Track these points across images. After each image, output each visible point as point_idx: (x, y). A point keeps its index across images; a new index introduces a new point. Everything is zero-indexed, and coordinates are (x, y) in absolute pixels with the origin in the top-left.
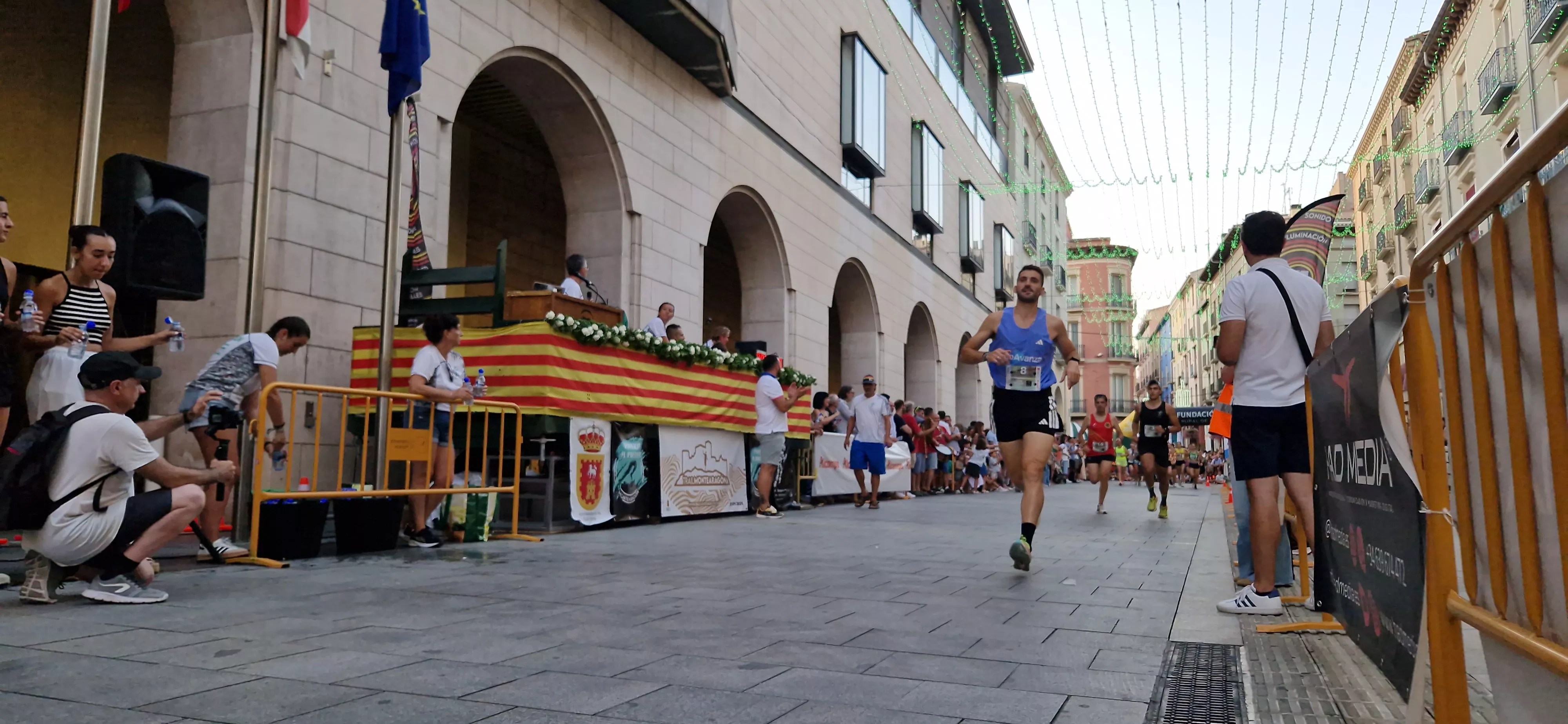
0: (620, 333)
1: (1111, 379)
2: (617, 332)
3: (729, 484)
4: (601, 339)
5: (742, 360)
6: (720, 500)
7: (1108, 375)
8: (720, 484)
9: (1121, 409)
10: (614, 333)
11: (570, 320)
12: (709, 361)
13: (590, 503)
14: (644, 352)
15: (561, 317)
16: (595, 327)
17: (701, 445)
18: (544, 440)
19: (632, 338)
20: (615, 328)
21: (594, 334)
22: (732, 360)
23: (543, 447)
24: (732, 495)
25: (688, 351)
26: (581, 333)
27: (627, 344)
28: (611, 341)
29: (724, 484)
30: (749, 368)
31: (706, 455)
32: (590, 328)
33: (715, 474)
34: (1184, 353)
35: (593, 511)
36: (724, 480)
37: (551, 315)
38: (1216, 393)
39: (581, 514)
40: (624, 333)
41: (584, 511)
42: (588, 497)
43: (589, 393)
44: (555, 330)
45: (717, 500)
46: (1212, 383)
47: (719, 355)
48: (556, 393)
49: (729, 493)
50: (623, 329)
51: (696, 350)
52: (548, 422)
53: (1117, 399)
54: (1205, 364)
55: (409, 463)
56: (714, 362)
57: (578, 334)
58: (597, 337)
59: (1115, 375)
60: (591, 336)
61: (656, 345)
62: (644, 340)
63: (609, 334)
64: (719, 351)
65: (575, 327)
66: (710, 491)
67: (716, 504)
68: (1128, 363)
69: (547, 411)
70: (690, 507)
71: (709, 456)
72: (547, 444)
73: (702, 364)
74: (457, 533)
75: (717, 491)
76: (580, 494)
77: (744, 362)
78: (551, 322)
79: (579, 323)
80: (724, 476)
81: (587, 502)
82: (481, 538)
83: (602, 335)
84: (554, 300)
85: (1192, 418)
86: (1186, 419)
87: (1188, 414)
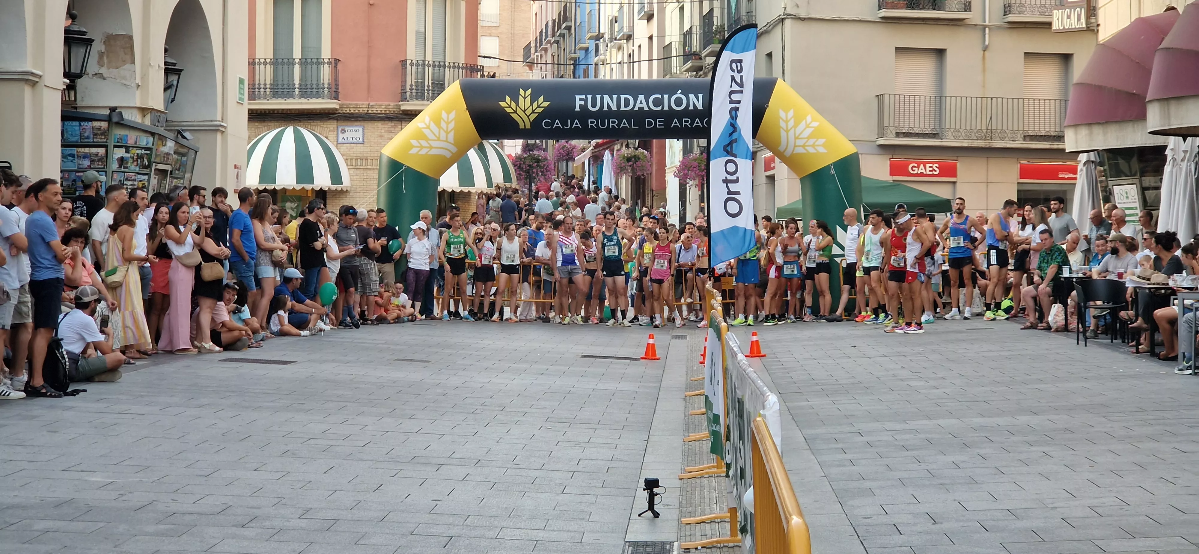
85: (619, 115)
86: (603, 115)
87: (610, 102)
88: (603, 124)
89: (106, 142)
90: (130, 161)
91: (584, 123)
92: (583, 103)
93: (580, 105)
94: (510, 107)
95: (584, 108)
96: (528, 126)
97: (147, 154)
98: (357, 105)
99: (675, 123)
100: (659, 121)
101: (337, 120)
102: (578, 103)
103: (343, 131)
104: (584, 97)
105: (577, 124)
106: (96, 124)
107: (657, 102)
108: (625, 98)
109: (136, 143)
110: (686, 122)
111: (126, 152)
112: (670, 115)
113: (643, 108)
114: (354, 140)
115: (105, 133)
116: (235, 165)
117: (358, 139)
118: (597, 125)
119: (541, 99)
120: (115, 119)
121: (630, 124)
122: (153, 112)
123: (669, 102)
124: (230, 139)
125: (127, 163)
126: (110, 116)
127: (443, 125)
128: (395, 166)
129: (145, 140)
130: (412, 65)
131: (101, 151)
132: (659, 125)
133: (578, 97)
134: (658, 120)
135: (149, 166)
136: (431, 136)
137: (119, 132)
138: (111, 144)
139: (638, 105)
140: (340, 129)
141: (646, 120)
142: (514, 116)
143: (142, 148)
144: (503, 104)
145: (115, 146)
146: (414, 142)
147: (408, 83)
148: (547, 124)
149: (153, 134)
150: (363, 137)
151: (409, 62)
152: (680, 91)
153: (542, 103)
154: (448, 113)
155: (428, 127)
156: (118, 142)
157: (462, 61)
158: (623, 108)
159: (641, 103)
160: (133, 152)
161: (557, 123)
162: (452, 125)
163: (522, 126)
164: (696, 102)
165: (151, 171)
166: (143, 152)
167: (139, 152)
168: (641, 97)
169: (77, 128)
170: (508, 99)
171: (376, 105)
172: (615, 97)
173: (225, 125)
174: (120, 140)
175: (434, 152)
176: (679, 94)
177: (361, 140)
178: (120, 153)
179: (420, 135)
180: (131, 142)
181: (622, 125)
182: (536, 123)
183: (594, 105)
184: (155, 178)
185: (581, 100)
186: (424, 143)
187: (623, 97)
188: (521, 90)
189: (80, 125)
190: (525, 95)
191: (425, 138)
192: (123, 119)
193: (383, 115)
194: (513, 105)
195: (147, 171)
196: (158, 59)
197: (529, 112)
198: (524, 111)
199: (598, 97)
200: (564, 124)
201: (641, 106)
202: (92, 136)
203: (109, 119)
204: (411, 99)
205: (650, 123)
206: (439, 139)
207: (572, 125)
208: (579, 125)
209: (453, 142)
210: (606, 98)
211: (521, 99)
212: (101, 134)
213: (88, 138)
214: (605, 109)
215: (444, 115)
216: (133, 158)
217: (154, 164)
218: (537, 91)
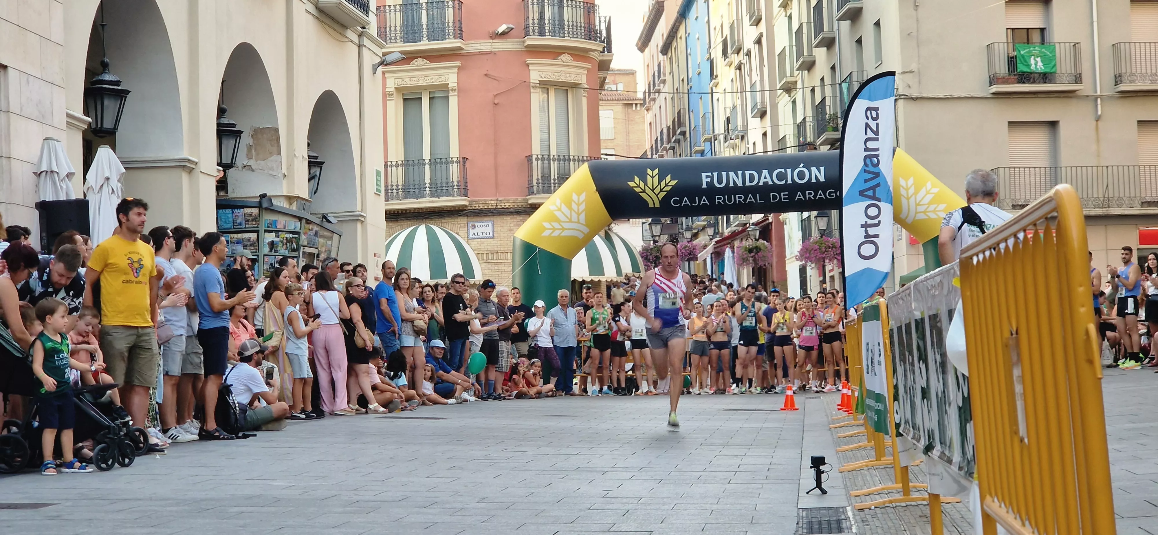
1: (536, 98)
7: (526, 85)
34: (736, 59)
54: (782, 74)
59: (545, 85)
68: (580, 54)
85: (745, 190)
86: (729, 191)
87: (735, 178)
88: (730, 200)
89: (258, 227)
90: (280, 245)
91: (711, 199)
92: (709, 180)
93: (707, 182)
94: (639, 186)
95: (710, 184)
96: (657, 205)
97: (295, 238)
98: (485, 201)
99: (799, 195)
100: (784, 195)
101: (467, 216)
102: (705, 180)
103: (474, 227)
104: (710, 174)
105: (704, 200)
106: (248, 211)
107: (780, 177)
108: (750, 174)
109: (285, 228)
110: (809, 195)
111: (277, 236)
112: (794, 188)
113: (767, 182)
114: (485, 235)
115: (256, 219)
116: (375, 254)
117: (488, 234)
118: (724, 201)
119: (669, 178)
120: (265, 205)
121: (756, 200)
122: (299, 200)
123: (792, 176)
124: (370, 229)
125: (277, 247)
126: (260, 203)
127: (574, 207)
128: (529, 249)
129: (293, 225)
130: (537, 159)
131: (253, 236)
132: (784, 199)
133: (704, 175)
134: (782, 194)
135: (297, 250)
136: (562, 218)
137: (268, 217)
138: (262, 229)
139: (763, 180)
140: (470, 225)
141: (771, 194)
142: (643, 195)
143: (291, 232)
144: (632, 184)
145: (266, 231)
146: (547, 225)
147: (535, 177)
148: (675, 202)
149: (300, 219)
150: (493, 231)
151: (534, 157)
152: (802, 165)
153: (670, 182)
154: (579, 195)
155: (560, 210)
156: (268, 227)
157: (586, 154)
158: (748, 184)
159: (765, 178)
160: (283, 236)
161: (686, 201)
162: (583, 207)
163: (651, 205)
164: (819, 174)
165: (299, 254)
166: (292, 235)
167: (288, 236)
168: (765, 172)
169: (230, 216)
170: (636, 179)
171: (505, 200)
172: (740, 173)
173: (365, 215)
174: (270, 225)
175: (566, 233)
176: (801, 168)
177: (491, 235)
178: (270, 237)
179: (552, 218)
180: (280, 227)
181: (748, 200)
182: (665, 201)
183: (720, 182)
184: (303, 261)
185: (707, 177)
186: (556, 225)
187: (747, 173)
188: (648, 170)
189: (233, 212)
190: (652, 175)
191: (558, 220)
192: (272, 205)
193: (512, 210)
194: (642, 185)
195: (295, 254)
196: (302, 151)
197: (657, 191)
198: (653, 190)
199: (724, 174)
200: (692, 201)
201: (765, 180)
202: (244, 223)
203: (260, 206)
204: (538, 192)
205: (775, 197)
206: (570, 221)
207: (699, 202)
208: (707, 202)
209: (584, 223)
210: (732, 174)
211: (649, 179)
212: (253, 220)
213: (240, 224)
214: (731, 185)
215: (575, 197)
216: (282, 242)
217: (302, 247)
218: (664, 170)
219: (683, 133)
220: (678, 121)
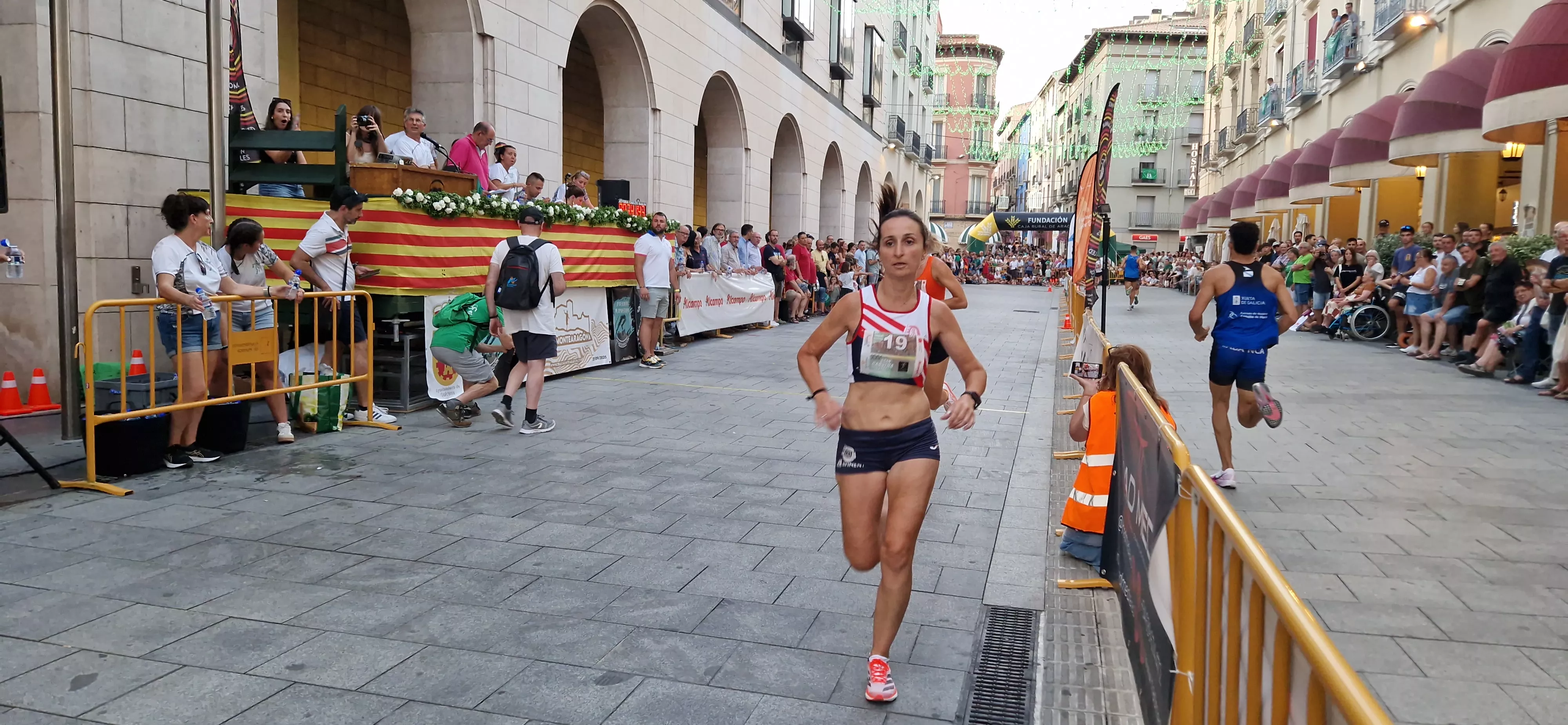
0: (474, 203)
1: (970, 180)
2: (471, 202)
3: (591, 340)
4: (454, 212)
5: (603, 215)
6: (582, 356)
7: (968, 176)
8: (583, 341)
9: (978, 210)
10: (467, 204)
11: (420, 196)
12: (569, 220)
13: (448, 378)
14: (501, 218)
15: (410, 192)
16: (447, 199)
17: (562, 305)
18: (397, 321)
19: (486, 206)
20: (469, 198)
21: (446, 207)
22: (593, 215)
23: (397, 328)
24: (595, 350)
25: (547, 213)
26: (432, 207)
27: (482, 212)
28: (464, 212)
29: (587, 341)
30: (611, 221)
31: (567, 315)
32: (442, 202)
33: (578, 331)
34: (1040, 152)
35: (450, 386)
36: (587, 336)
37: (399, 192)
38: (1066, 195)
39: (438, 391)
40: (478, 203)
41: (441, 387)
42: (445, 373)
43: (444, 268)
44: (404, 207)
45: (580, 357)
46: (1063, 185)
47: (580, 212)
48: (408, 272)
49: (592, 348)
50: (477, 197)
51: (555, 210)
52: (401, 303)
53: (975, 200)
54: (1058, 166)
55: (253, 365)
56: (574, 220)
57: (429, 209)
58: (449, 210)
59: (974, 176)
60: (443, 210)
61: (512, 210)
62: (500, 207)
63: (463, 205)
64: (579, 207)
65: (426, 201)
66: (572, 349)
67: (578, 361)
69: (398, 292)
70: (552, 367)
71: (570, 315)
72: (401, 325)
73: (563, 223)
74: (309, 424)
75: (579, 349)
76: (437, 370)
77: (606, 215)
78: (399, 199)
79: (429, 197)
80: (586, 333)
81: (445, 379)
82: (335, 428)
83: (455, 207)
84: (401, 173)
85: (1042, 224)
86: (1036, 224)
87: (1039, 220)
88: (1034, 226)
91: (1031, 226)
92: (1029, 220)
94: (1008, 221)
95: (1031, 222)
99: (1056, 226)
100: (1052, 226)
104: (1031, 218)
105: (1029, 226)
107: (1053, 220)
110: (1063, 226)
112: (1055, 224)
123: (1057, 220)
127: (987, 226)
128: (972, 239)
142: (1010, 224)
144: (1006, 220)
146: (979, 232)
147: (968, 208)
148: (1020, 226)
151: (968, 201)
153: (1018, 220)
154: (989, 222)
157: (986, 201)
162: (990, 226)
163: (1012, 227)
164: (1065, 220)
170: (1008, 218)
172: (1041, 218)
175: (985, 233)
176: (1060, 218)
179: (980, 229)
181: (1040, 226)
183: (1034, 221)
186: (982, 232)
188: (1011, 216)
190: (1013, 218)
191: (983, 228)
197: (1014, 222)
200: (1025, 226)
201: (1046, 221)
205: (1048, 226)
206: (987, 229)
210: (1035, 218)
215: (987, 223)
218: (1017, 216)
219: (1014, 176)
220: (1013, 171)
